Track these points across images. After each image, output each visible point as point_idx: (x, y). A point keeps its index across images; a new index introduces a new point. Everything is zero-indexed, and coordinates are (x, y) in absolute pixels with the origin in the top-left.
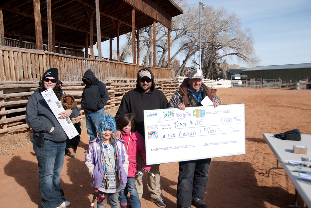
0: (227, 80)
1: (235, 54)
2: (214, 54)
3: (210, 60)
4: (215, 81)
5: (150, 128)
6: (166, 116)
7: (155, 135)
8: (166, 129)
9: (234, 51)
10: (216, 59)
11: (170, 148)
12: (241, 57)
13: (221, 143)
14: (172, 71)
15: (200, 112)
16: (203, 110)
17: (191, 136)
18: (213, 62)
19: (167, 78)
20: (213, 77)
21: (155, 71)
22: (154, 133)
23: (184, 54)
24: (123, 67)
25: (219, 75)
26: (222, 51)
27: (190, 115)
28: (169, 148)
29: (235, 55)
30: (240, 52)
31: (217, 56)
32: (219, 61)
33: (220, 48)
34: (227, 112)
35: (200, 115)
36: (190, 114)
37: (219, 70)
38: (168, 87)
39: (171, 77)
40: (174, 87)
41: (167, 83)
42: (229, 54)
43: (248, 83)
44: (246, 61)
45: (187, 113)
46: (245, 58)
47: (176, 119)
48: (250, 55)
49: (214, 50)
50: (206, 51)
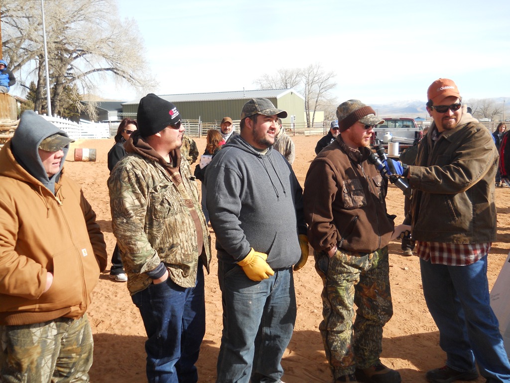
1: (110, 69)
12: (124, 77)
25: (82, 111)
30: (119, 65)
33: (78, 56)
37: (79, 102)
42: (98, 70)
44: (133, 84)
46: (132, 79)
48: (140, 73)
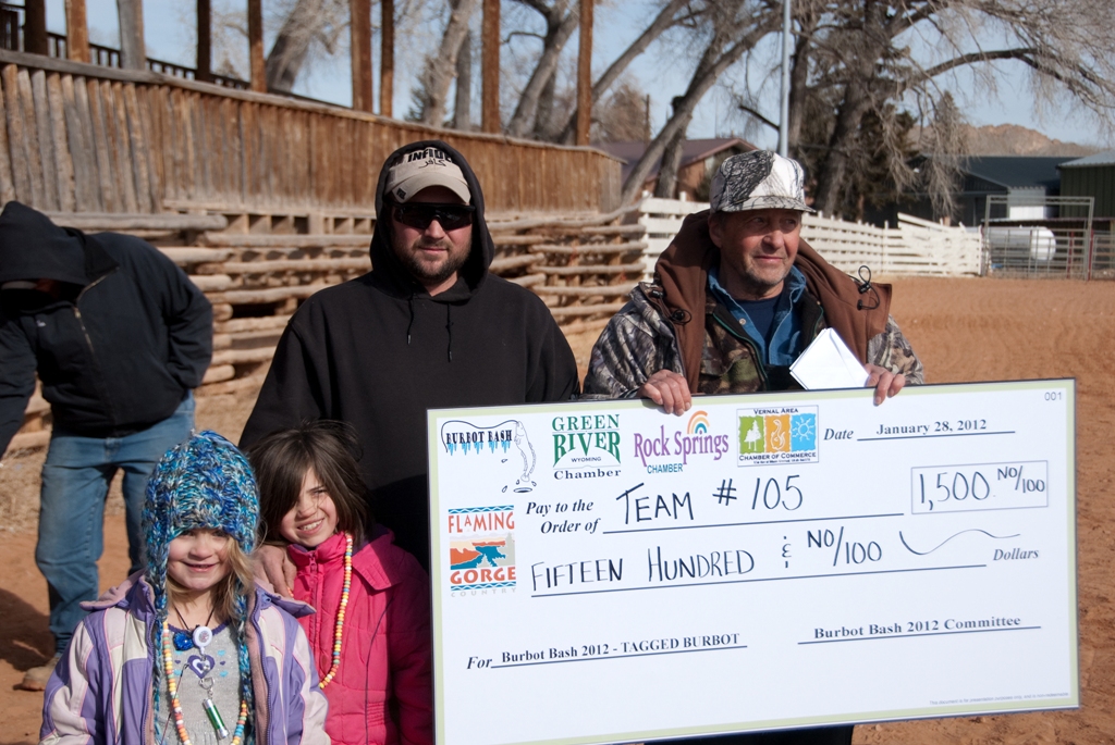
0: (954, 224)
1: (1017, 54)
2: (877, 52)
3: (848, 93)
4: (878, 231)
5: (468, 522)
6: (567, 446)
7: (493, 570)
8: (565, 528)
9: (1012, 35)
10: (888, 86)
11: (592, 650)
12: (1058, 77)
13: (918, 628)
14: (601, 163)
15: (785, 428)
16: (807, 416)
17: (725, 578)
18: (865, 107)
19: (569, 205)
20: (867, 203)
21: (492, 160)
22: (490, 551)
23: (679, 50)
24: (287, 127)
25: (906, 189)
26: (934, 35)
27: (718, 445)
28: (581, 651)
29: (1013, 61)
30: (1049, 39)
31: (893, 70)
32: (907, 103)
33: (916, 18)
34: (956, 432)
35: (786, 449)
36: (723, 439)
37: (902, 161)
38: (574, 267)
39: (593, 200)
40: (616, 267)
41: (569, 239)
42: (972, 58)
43: (1096, 245)
44: (1089, 98)
45: (704, 435)
46: (1087, 83)
47: (631, 469)
49: (877, 26)
50: (822, 35)
